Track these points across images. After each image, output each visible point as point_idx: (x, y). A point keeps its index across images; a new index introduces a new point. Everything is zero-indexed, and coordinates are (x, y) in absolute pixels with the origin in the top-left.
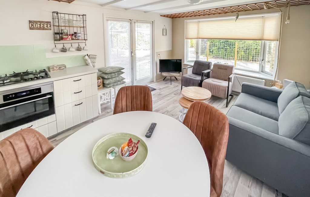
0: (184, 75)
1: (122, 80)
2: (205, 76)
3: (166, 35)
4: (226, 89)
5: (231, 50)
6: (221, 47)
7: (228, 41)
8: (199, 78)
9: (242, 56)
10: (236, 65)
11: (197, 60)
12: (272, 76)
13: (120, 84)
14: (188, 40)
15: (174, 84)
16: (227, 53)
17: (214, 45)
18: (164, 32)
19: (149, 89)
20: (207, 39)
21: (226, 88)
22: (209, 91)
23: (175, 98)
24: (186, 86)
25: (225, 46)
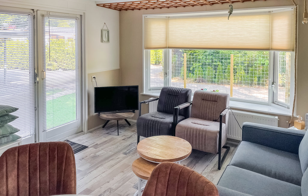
0: (143, 116)
1: (12, 133)
2: (180, 115)
3: (108, 40)
4: (217, 136)
5: (223, 67)
6: (207, 63)
7: (218, 53)
8: (169, 119)
9: (241, 77)
10: (233, 93)
11: (166, 86)
12: (289, 108)
13: (7, 143)
14: (149, 50)
15: (124, 133)
16: (217, 73)
17: (196, 60)
18: (105, 36)
19: (69, 148)
20: (183, 49)
21: (217, 134)
22: (187, 143)
23: (125, 161)
24: (147, 135)
25: (214, 60)
